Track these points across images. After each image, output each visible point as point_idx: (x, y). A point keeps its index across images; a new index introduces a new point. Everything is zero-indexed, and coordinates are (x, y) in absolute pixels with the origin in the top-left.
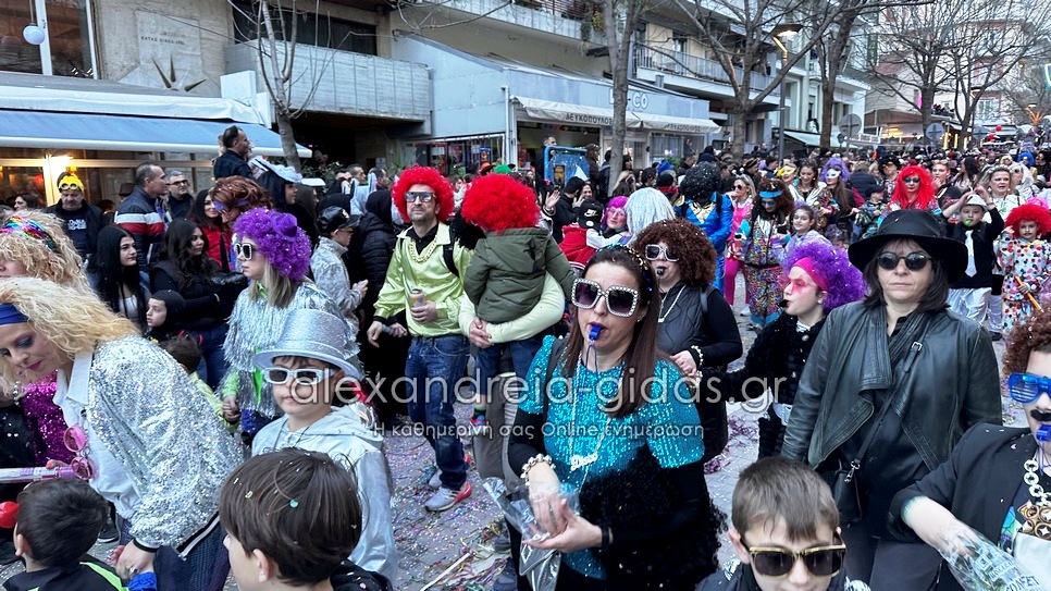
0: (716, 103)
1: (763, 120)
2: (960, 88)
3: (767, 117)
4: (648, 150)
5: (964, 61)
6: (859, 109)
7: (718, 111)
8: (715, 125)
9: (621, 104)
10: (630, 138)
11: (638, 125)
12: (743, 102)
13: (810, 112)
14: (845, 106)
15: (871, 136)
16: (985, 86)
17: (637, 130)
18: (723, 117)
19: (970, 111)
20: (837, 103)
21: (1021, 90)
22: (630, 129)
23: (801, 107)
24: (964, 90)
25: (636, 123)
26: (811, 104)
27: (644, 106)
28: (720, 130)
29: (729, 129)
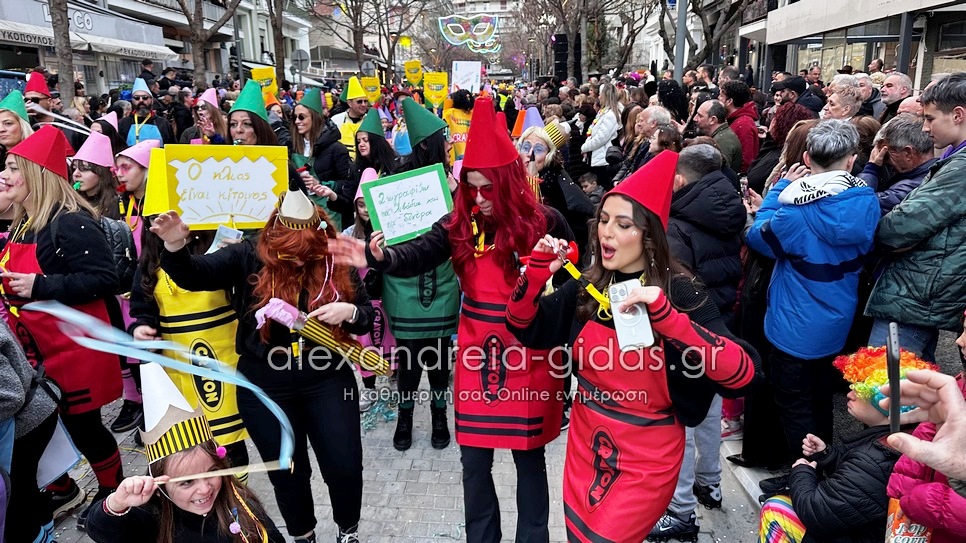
0: (170, 30)
1: (219, 50)
2: (382, 32)
3: (223, 46)
4: (101, 74)
5: (382, 10)
6: (304, 45)
7: (172, 37)
8: (172, 52)
9: (62, 24)
10: (77, 61)
11: (86, 48)
12: (198, 32)
13: (262, 44)
14: (292, 41)
15: (318, 70)
16: (400, 32)
17: (84, 52)
18: (179, 44)
19: (392, 52)
20: (285, 38)
22: (75, 51)
23: (253, 39)
24: (385, 34)
25: (82, 44)
26: (262, 37)
27: (89, 27)
28: (177, 57)
29: (187, 57)
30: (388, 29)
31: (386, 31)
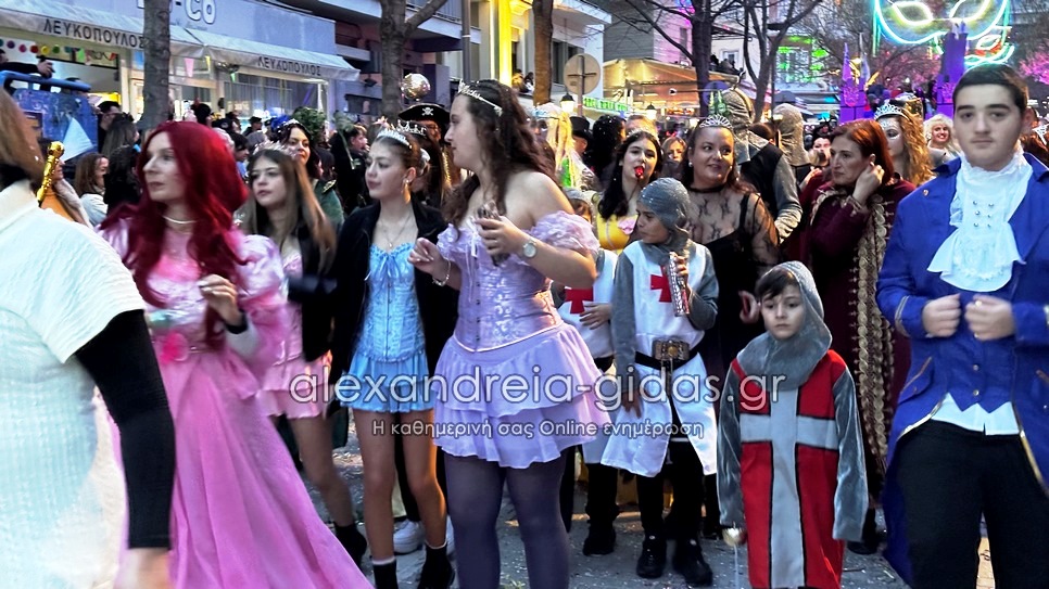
0: (349, 27)
1: (434, 65)
2: (751, 24)
3: (440, 60)
4: (220, 105)
7: (353, 44)
8: (347, 66)
13: (514, 57)
14: (572, 48)
16: (788, 23)
18: (362, 54)
19: (768, 62)
20: (558, 44)
21: (840, 33)
23: (497, 47)
24: (756, 27)
25: (192, 48)
26: (515, 45)
27: (210, 19)
28: (356, 75)
29: (374, 77)
30: (765, 18)
31: (760, 22)
